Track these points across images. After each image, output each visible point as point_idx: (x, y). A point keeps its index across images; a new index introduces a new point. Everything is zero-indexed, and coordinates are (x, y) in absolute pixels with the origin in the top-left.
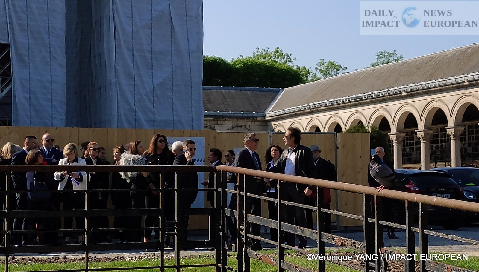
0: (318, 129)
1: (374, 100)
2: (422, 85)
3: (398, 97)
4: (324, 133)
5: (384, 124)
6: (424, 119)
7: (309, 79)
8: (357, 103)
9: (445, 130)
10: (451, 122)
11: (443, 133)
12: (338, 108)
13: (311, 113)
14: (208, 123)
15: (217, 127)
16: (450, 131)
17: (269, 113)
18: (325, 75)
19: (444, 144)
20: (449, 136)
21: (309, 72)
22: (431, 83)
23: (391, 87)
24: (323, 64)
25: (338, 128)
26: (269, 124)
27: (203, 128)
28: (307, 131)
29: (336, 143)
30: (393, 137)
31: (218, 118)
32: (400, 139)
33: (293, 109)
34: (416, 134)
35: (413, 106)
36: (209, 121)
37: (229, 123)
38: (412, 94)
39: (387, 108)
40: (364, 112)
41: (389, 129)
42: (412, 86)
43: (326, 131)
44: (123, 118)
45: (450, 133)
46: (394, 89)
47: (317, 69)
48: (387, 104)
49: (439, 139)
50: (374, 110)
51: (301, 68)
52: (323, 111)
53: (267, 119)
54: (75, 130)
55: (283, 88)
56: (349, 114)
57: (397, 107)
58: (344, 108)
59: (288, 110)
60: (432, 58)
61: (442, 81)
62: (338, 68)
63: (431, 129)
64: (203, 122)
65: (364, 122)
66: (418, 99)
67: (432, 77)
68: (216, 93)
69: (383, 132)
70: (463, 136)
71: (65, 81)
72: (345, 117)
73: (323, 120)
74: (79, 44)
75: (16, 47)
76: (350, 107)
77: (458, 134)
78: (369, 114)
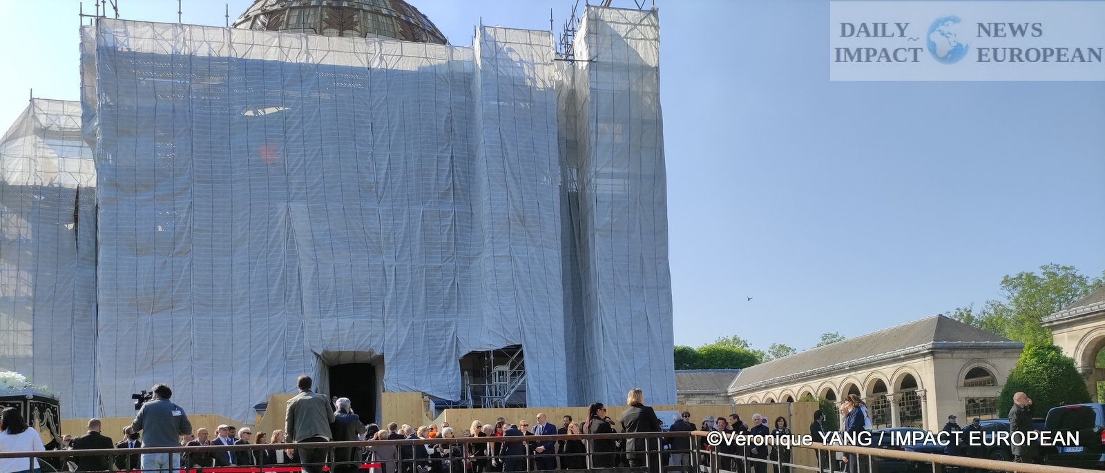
0: (773, 401)
1: (820, 375)
2: (863, 359)
3: (841, 371)
4: (780, 404)
5: (830, 395)
6: (865, 388)
7: (763, 361)
8: (805, 378)
9: (885, 397)
10: (890, 390)
11: (883, 399)
12: (789, 383)
13: (766, 388)
14: (680, 400)
15: (688, 403)
16: (890, 398)
17: (731, 390)
18: (777, 356)
19: (884, 409)
20: (889, 402)
21: (763, 355)
22: (871, 358)
23: (835, 363)
24: (775, 347)
25: (790, 399)
26: (730, 398)
27: (676, 404)
28: (764, 402)
29: (789, 411)
31: (688, 396)
33: (750, 386)
35: (855, 378)
36: (681, 398)
37: (697, 399)
38: (854, 368)
39: (833, 380)
40: (813, 385)
41: (835, 398)
42: (854, 361)
43: (780, 402)
44: (612, 398)
45: (890, 400)
46: (838, 365)
47: (769, 351)
48: (832, 377)
49: (880, 405)
50: (821, 383)
51: (756, 350)
52: (777, 386)
53: (729, 394)
54: (576, 409)
55: (742, 368)
56: (799, 387)
57: (841, 380)
58: (795, 382)
59: (746, 386)
60: (871, 337)
61: (881, 356)
62: (788, 350)
63: (872, 397)
64: (677, 400)
65: (813, 393)
66: (860, 372)
67: (871, 352)
68: (686, 375)
69: (830, 401)
70: (902, 402)
71: (565, 371)
72: (796, 390)
73: (777, 393)
74: (575, 341)
75: (527, 347)
76: (800, 381)
77: (897, 400)
78: (816, 387)
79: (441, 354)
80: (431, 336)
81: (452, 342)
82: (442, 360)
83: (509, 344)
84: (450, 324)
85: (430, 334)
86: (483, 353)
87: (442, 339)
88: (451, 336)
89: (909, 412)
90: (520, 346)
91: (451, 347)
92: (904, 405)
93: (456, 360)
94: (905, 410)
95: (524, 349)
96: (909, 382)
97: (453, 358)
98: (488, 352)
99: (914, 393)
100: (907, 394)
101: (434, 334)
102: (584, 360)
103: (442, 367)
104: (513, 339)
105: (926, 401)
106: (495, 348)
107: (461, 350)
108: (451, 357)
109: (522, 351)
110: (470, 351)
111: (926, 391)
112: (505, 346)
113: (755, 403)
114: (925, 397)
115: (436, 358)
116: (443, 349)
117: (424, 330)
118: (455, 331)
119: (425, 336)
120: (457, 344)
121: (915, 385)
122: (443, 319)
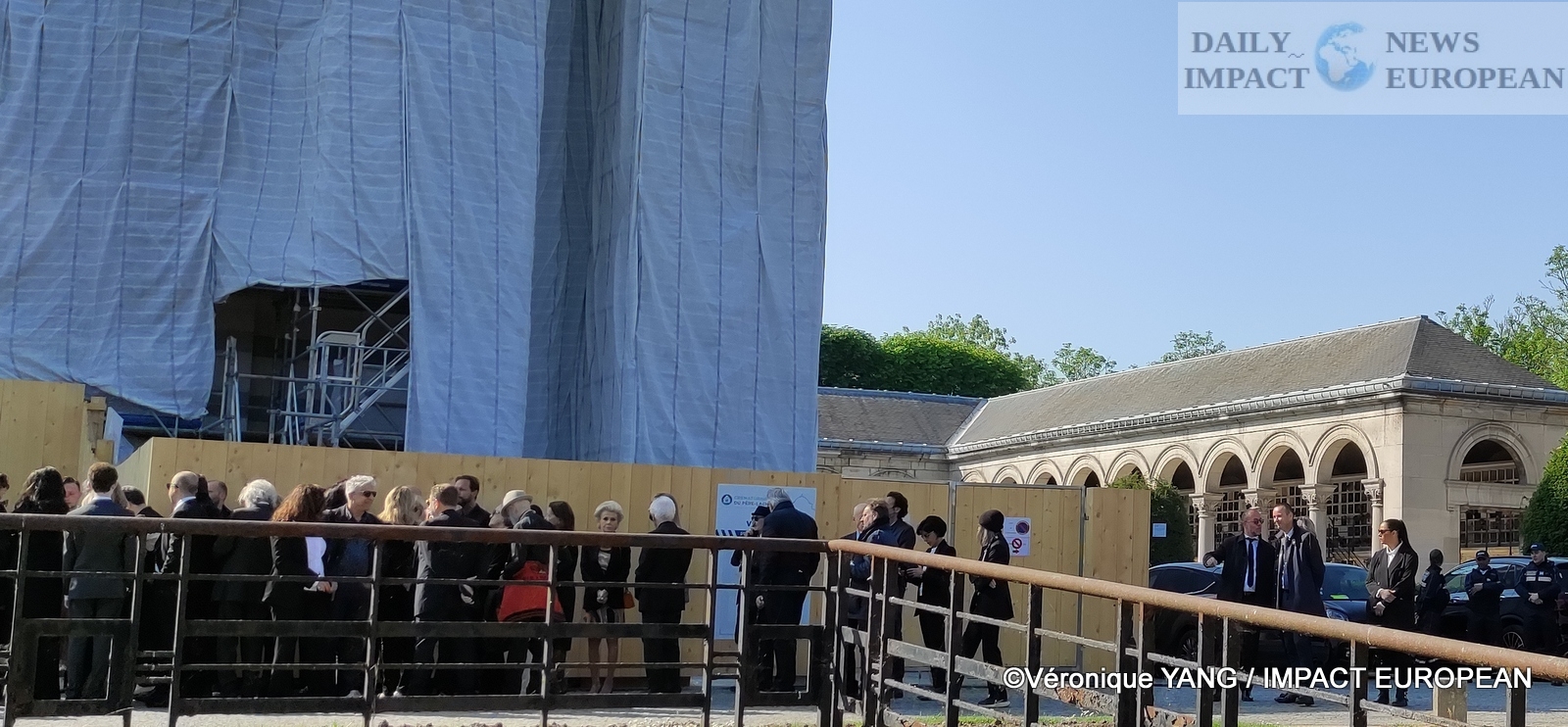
0: (1052, 481)
1: (1164, 429)
2: (1258, 401)
3: (1211, 423)
4: (1068, 488)
5: (1183, 477)
6: (1259, 469)
8: (1131, 432)
9: (1299, 492)
10: (1311, 476)
11: (1295, 496)
12: (1094, 442)
13: (1040, 449)
14: (829, 463)
16: (1308, 495)
17: (956, 447)
18: (1072, 374)
20: (1305, 502)
25: (1092, 480)
26: (954, 469)
27: (814, 471)
28: (1031, 483)
29: (1083, 508)
30: (1198, 503)
31: (849, 453)
32: (1212, 507)
33: (1003, 440)
34: (1243, 497)
35: (1239, 442)
36: (831, 458)
38: (1238, 419)
39: (1190, 443)
40: (1145, 451)
41: (1191, 485)
42: (1239, 403)
43: (1070, 484)
45: (1308, 498)
48: (1190, 436)
50: (1164, 447)
52: (1066, 446)
54: (543, 464)
55: (986, 397)
56: (1115, 453)
57: (1206, 445)
58: (1106, 441)
64: (817, 461)
65: (1144, 470)
68: (849, 401)
69: (1179, 492)
70: (1333, 505)
71: (526, 363)
72: (1106, 459)
73: (1063, 464)
74: (560, 288)
75: (423, 290)
76: (1117, 439)
77: (1324, 499)
78: (1153, 456)
79: (159, 281)
80: (135, 230)
81: (198, 254)
82: (160, 299)
83: (371, 277)
84: (196, 202)
85: (131, 222)
86: (290, 293)
87: (167, 242)
88: (197, 236)
89: (1345, 528)
90: (404, 284)
91: (193, 267)
92: (1336, 513)
93: (204, 303)
94: (1338, 523)
95: (415, 293)
96: (1349, 461)
97: (197, 298)
98: (305, 291)
99: (1359, 486)
100: (1345, 486)
101: (146, 224)
102: (582, 337)
103: (159, 319)
104: (383, 262)
105: (1381, 508)
106: (326, 283)
107: (223, 277)
108: (190, 292)
109: (406, 300)
110: (253, 282)
111: (1383, 484)
112: (358, 279)
113: (1010, 483)
114: (1381, 497)
115: (143, 293)
116: (168, 268)
117: (113, 210)
118: (212, 224)
119: (116, 230)
120: (211, 261)
121: (1362, 469)
122: (177, 187)
